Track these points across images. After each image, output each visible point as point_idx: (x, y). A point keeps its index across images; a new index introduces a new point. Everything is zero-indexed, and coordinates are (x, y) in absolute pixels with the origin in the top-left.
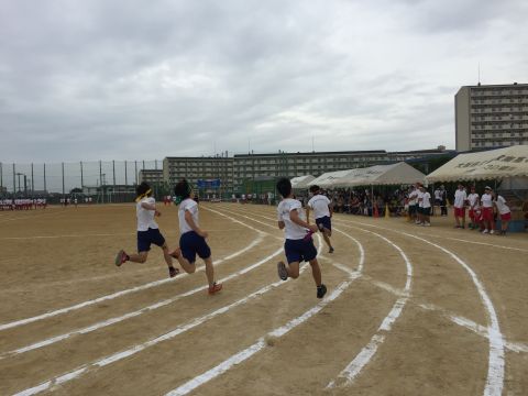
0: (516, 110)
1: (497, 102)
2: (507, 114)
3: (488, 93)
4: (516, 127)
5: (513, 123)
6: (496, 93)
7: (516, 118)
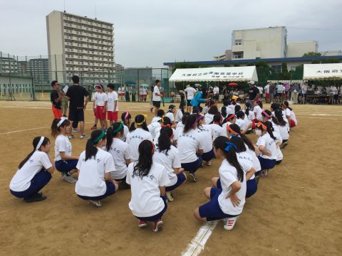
0: (90, 35)
1: (79, 27)
2: (85, 37)
3: (74, 20)
4: (90, 47)
5: (88, 43)
6: (79, 21)
7: (90, 41)
